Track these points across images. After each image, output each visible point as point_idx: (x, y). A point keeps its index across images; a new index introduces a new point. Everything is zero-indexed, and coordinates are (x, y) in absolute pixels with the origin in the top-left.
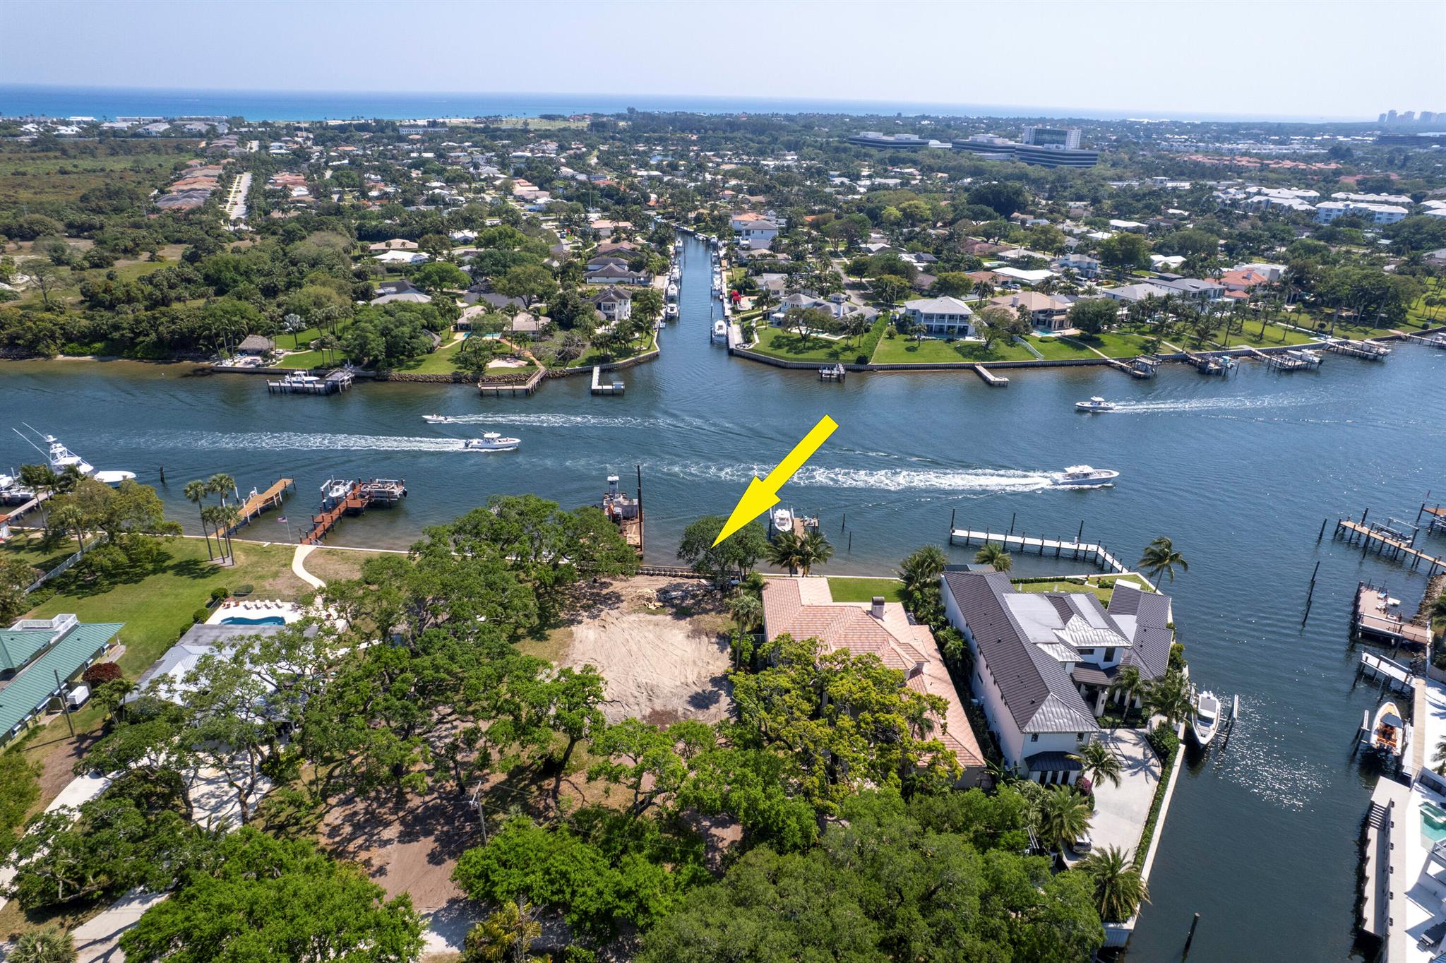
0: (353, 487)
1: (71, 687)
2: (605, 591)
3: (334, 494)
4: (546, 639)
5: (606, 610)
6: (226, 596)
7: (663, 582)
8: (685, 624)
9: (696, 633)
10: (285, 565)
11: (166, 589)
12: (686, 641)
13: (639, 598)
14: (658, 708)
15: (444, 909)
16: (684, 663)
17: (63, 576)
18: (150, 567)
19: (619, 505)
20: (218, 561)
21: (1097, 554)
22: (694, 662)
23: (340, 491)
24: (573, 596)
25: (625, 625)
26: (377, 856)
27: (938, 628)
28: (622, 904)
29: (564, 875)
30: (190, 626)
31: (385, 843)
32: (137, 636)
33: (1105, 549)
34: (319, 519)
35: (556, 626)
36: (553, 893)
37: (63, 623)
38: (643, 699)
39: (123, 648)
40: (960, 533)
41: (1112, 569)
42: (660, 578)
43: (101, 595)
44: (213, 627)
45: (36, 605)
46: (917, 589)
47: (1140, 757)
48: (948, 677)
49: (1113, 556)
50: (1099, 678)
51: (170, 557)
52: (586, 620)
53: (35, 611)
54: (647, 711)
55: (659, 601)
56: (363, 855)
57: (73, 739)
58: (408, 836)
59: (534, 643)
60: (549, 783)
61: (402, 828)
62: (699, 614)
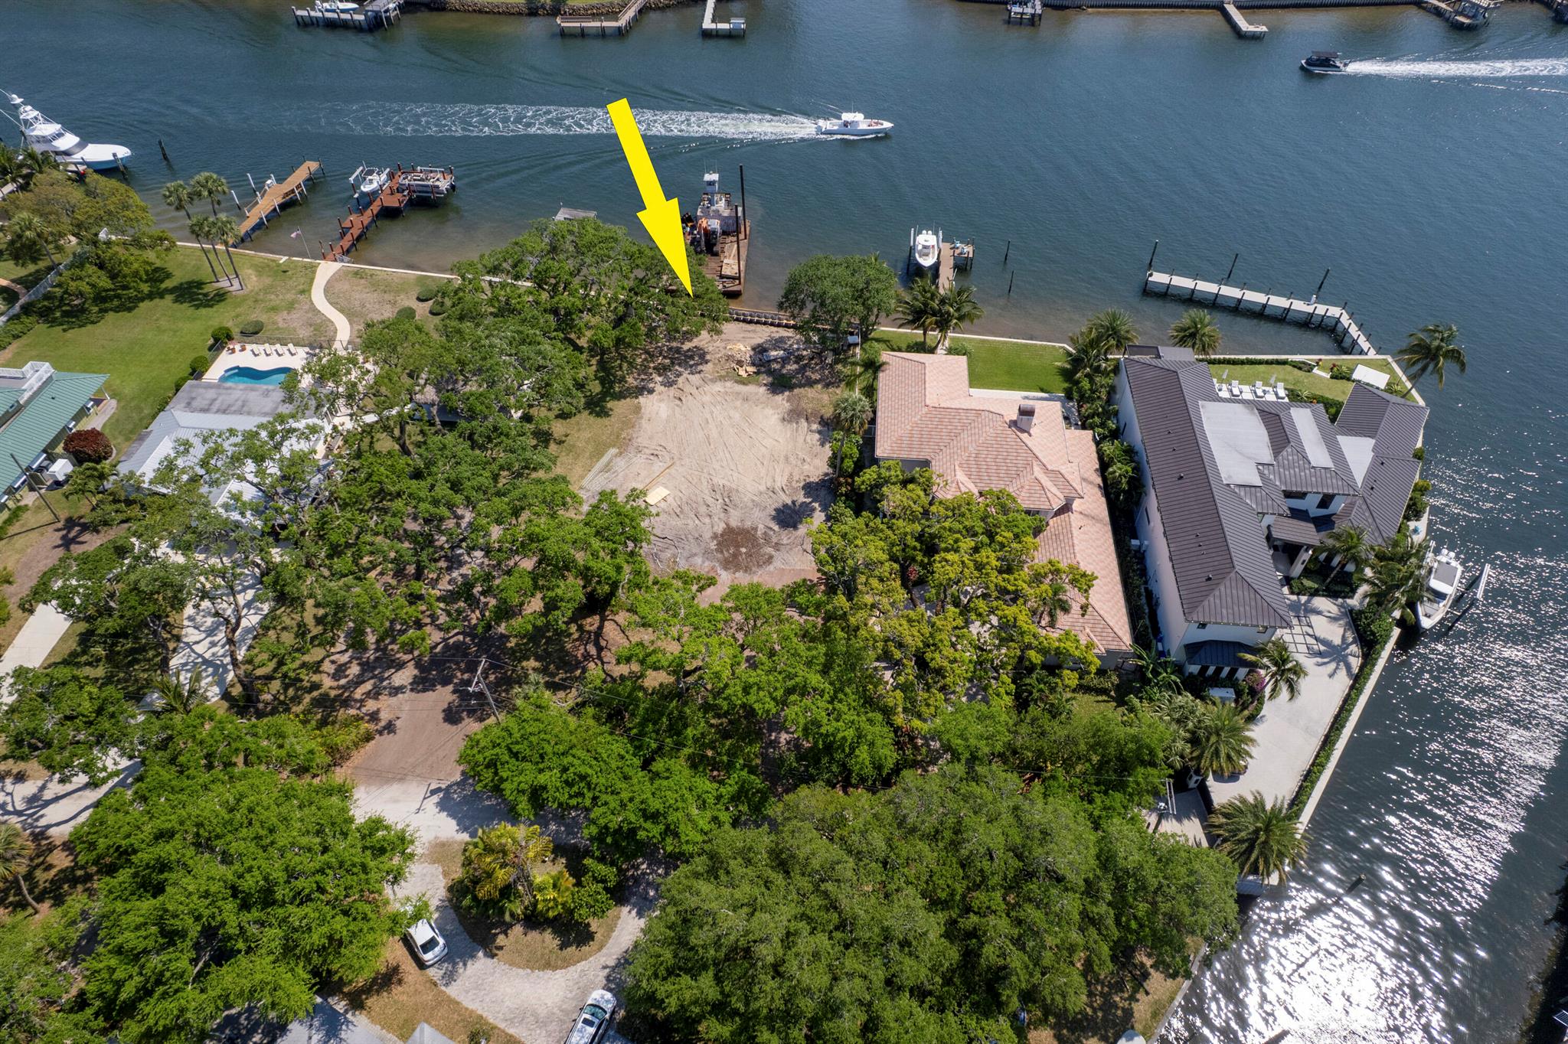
0: (391, 176)
1: (52, 459)
2: (687, 346)
3: (366, 188)
4: (607, 415)
5: (686, 374)
6: (230, 338)
7: (762, 334)
8: (782, 401)
9: (794, 415)
10: (302, 292)
11: (163, 323)
12: (779, 427)
13: (729, 358)
14: (734, 523)
16: (774, 459)
17: (48, 297)
18: (145, 288)
19: (717, 215)
20: (224, 284)
22: (787, 458)
23: (375, 182)
24: (647, 352)
25: (707, 398)
27: (1103, 438)
28: (648, 825)
29: (583, 777)
30: (185, 380)
31: (397, 691)
32: (130, 388)
34: (347, 224)
35: (620, 396)
36: (571, 797)
37: (36, 373)
38: (717, 508)
39: (114, 403)
40: (1159, 278)
42: (759, 327)
43: (89, 327)
44: (210, 386)
45: (16, 337)
46: (1087, 376)
47: (1337, 641)
48: (1108, 519)
50: (1304, 533)
51: (168, 276)
52: (659, 388)
53: (16, 345)
54: (720, 528)
55: (753, 364)
57: (60, 525)
59: (592, 418)
60: (591, 623)
62: (801, 386)
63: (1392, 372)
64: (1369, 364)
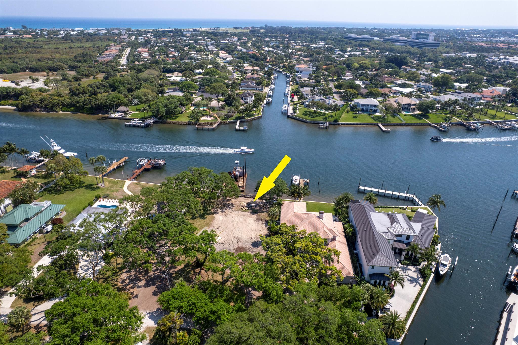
0: (148, 161)
1: (47, 225)
2: (228, 203)
3: (141, 163)
4: (205, 219)
5: (228, 209)
6: (100, 197)
8: (255, 216)
9: (258, 220)
10: (121, 187)
11: (82, 194)
12: (254, 222)
13: (240, 205)
14: (240, 246)
15: (155, 311)
16: (252, 230)
17: (51, 187)
18: (78, 186)
19: (238, 171)
20: (99, 185)
21: (413, 199)
22: (256, 230)
23: (143, 162)
24: (217, 204)
25: (233, 215)
26: (136, 291)
27: (345, 224)
28: (212, 316)
29: (194, 303)
30: (86, 207)
31: (139, 287)
32: (70, 210)
33: (416, 197)
34: (135, 172)
35: (209, 214)
36: (190, 310)
37: (47, 203)
38: (235, 242)
39: (65, 213)
40: (362, 188)
41: (418, 205)
42: (249, 199)
43: (61, 195)
44: (94, 208)
45: (41, 197)
46: (340, 208)
47: (416, 277)
48: (346, 242)
49: (419, 199)
50: (403, 246)
51: (84, 183)
52: (220, 213)
53: (40, 199)
54: (236, 247)
55: (247, 207)
56: (131, 290)
57: (46, 243)
58: (147, 285)
59: (201, 220)
60: (198, 270)
61: (145, 282)
62: (260, 212)
63: (428, 210)
64: (422, 208)
